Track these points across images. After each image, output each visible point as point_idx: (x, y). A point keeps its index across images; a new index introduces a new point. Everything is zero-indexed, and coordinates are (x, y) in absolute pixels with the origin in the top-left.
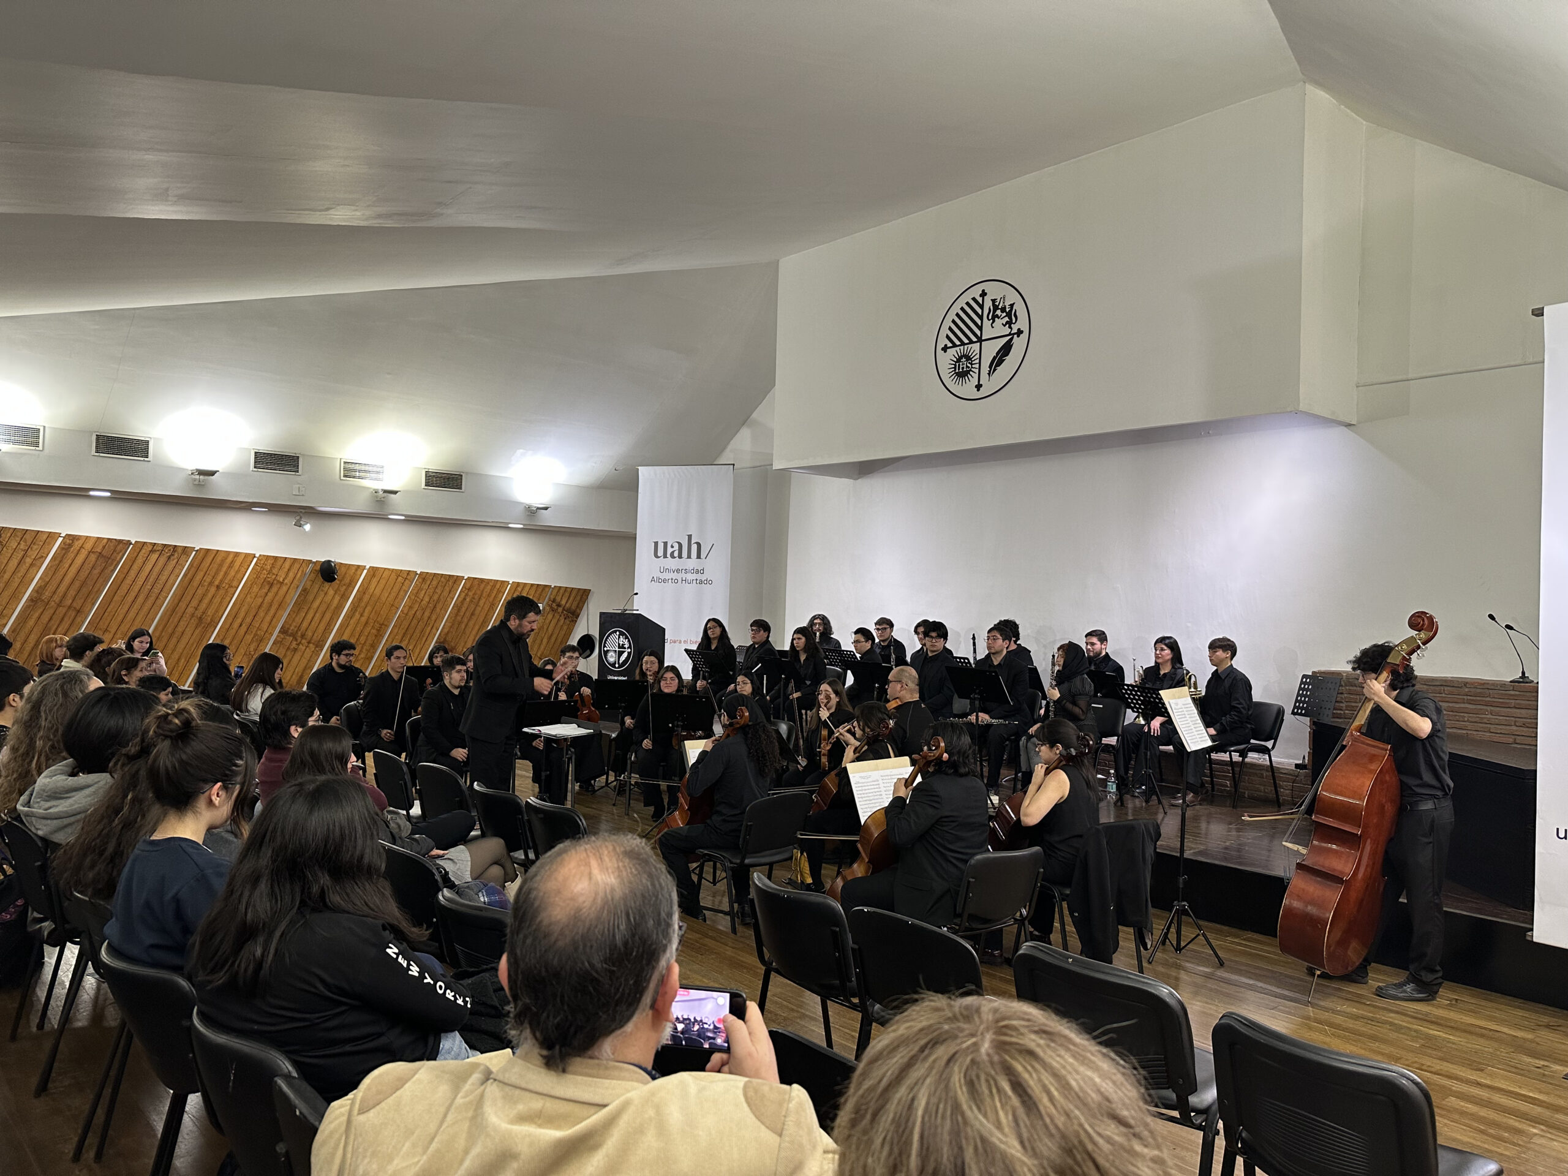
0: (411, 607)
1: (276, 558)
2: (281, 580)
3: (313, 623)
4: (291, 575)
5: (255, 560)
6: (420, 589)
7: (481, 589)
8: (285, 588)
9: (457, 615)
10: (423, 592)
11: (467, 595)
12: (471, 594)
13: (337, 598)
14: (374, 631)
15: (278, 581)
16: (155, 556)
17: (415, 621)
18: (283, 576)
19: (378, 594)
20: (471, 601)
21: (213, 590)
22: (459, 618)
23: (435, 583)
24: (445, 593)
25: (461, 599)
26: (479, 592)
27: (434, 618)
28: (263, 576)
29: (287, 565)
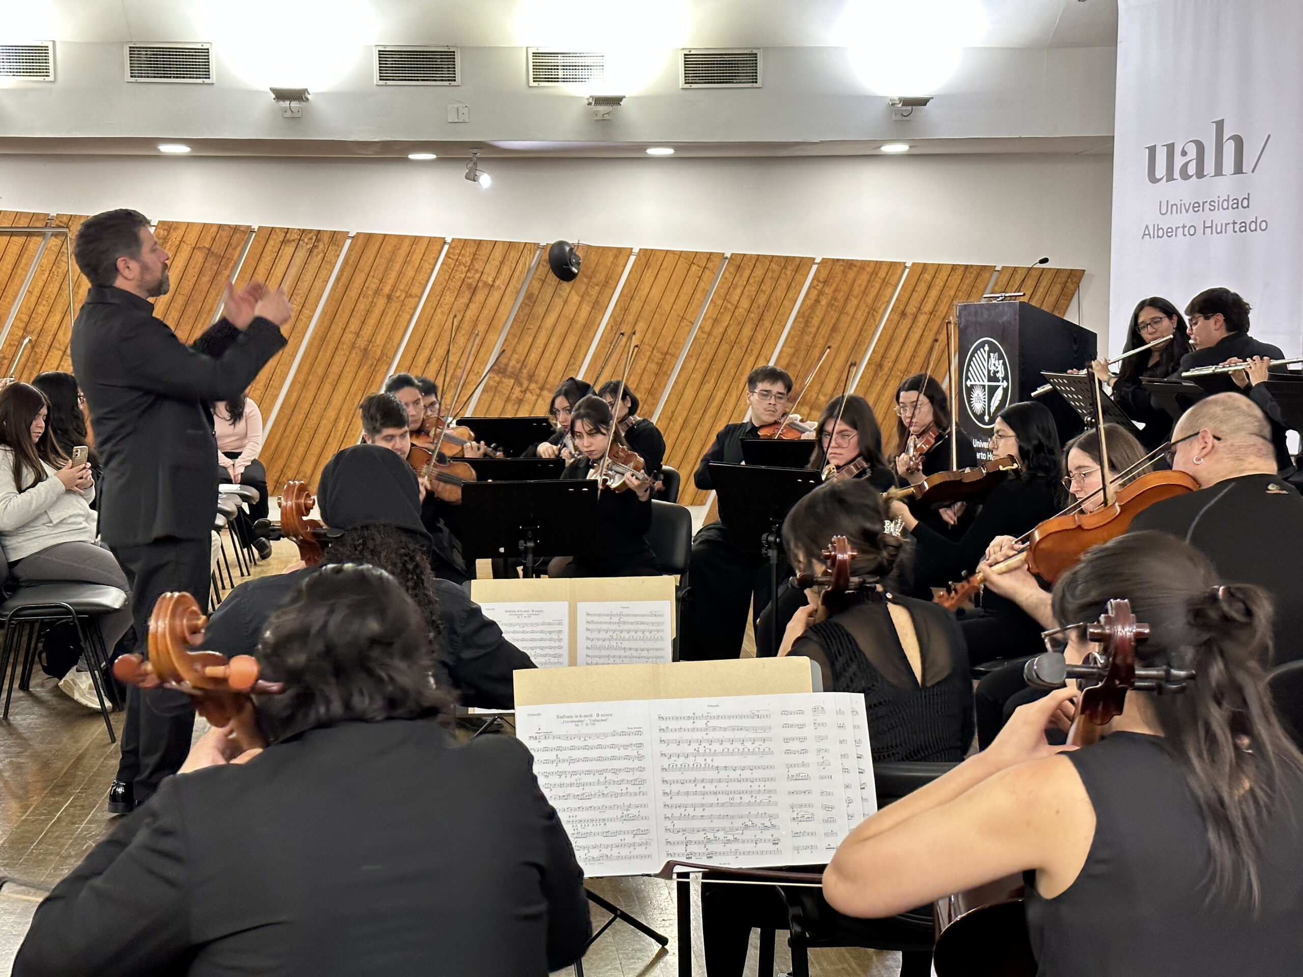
0: (716, 321)
1: (479, 243)
2: (490, 282)
3: (547, 355)
4: (506, 271)
5: (446, 247)
6: (732, 286)
7: (849, 282)
8: (496, 295)
9: (803, 332)
10: (738, 291)
11: (821, 293)
12: (829, 291)
13: (586, 309)
14: (653, 367)
15: (485, 283)
16: (288, 250)
17: (725, 347)
18: (494, 274)
19: (657, 299)
20: (830, 305)
21: (381, 302)
22: (808, 338)
23: (759, 272)
24: (780, 293)
25: (809, 302)
26: (845, 288)
27: (760, 337)
28: (459, 276)
29: (498, 254)
